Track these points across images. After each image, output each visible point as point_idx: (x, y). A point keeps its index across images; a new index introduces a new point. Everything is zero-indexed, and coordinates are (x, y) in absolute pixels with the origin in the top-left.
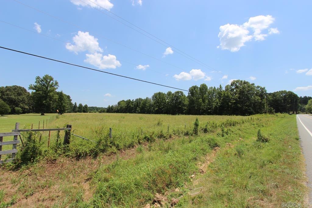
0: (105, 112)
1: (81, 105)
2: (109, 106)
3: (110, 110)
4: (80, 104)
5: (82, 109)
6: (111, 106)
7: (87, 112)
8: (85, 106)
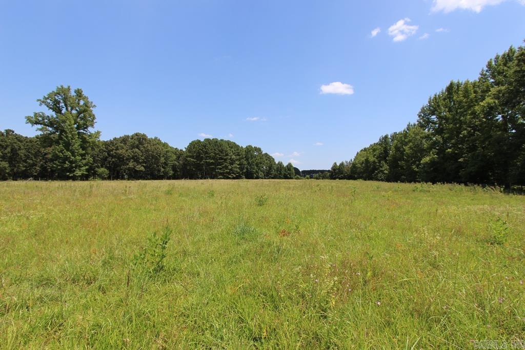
0: (327, 178)
1: (280, 164)
2: (335, 163)
3: (337, 173)
4: (279, 162)
5: (283, 172)
6: (338, 164)
7: (292, 178)
8: (287, 166)
